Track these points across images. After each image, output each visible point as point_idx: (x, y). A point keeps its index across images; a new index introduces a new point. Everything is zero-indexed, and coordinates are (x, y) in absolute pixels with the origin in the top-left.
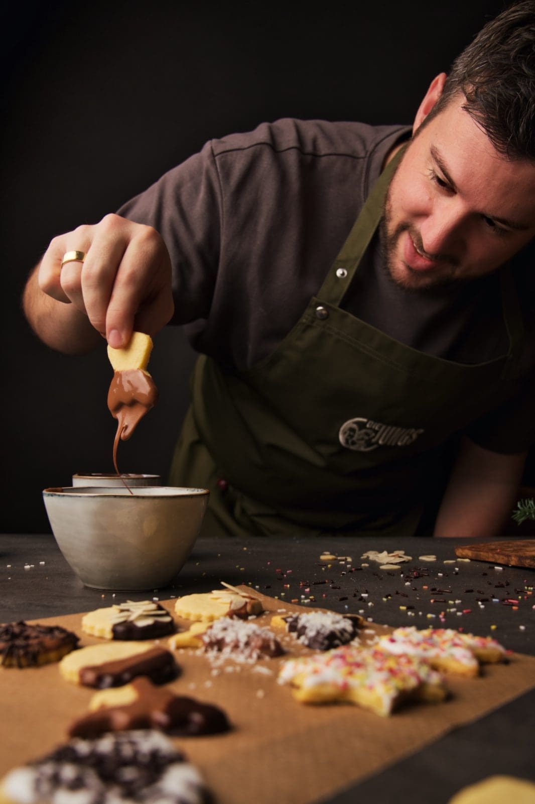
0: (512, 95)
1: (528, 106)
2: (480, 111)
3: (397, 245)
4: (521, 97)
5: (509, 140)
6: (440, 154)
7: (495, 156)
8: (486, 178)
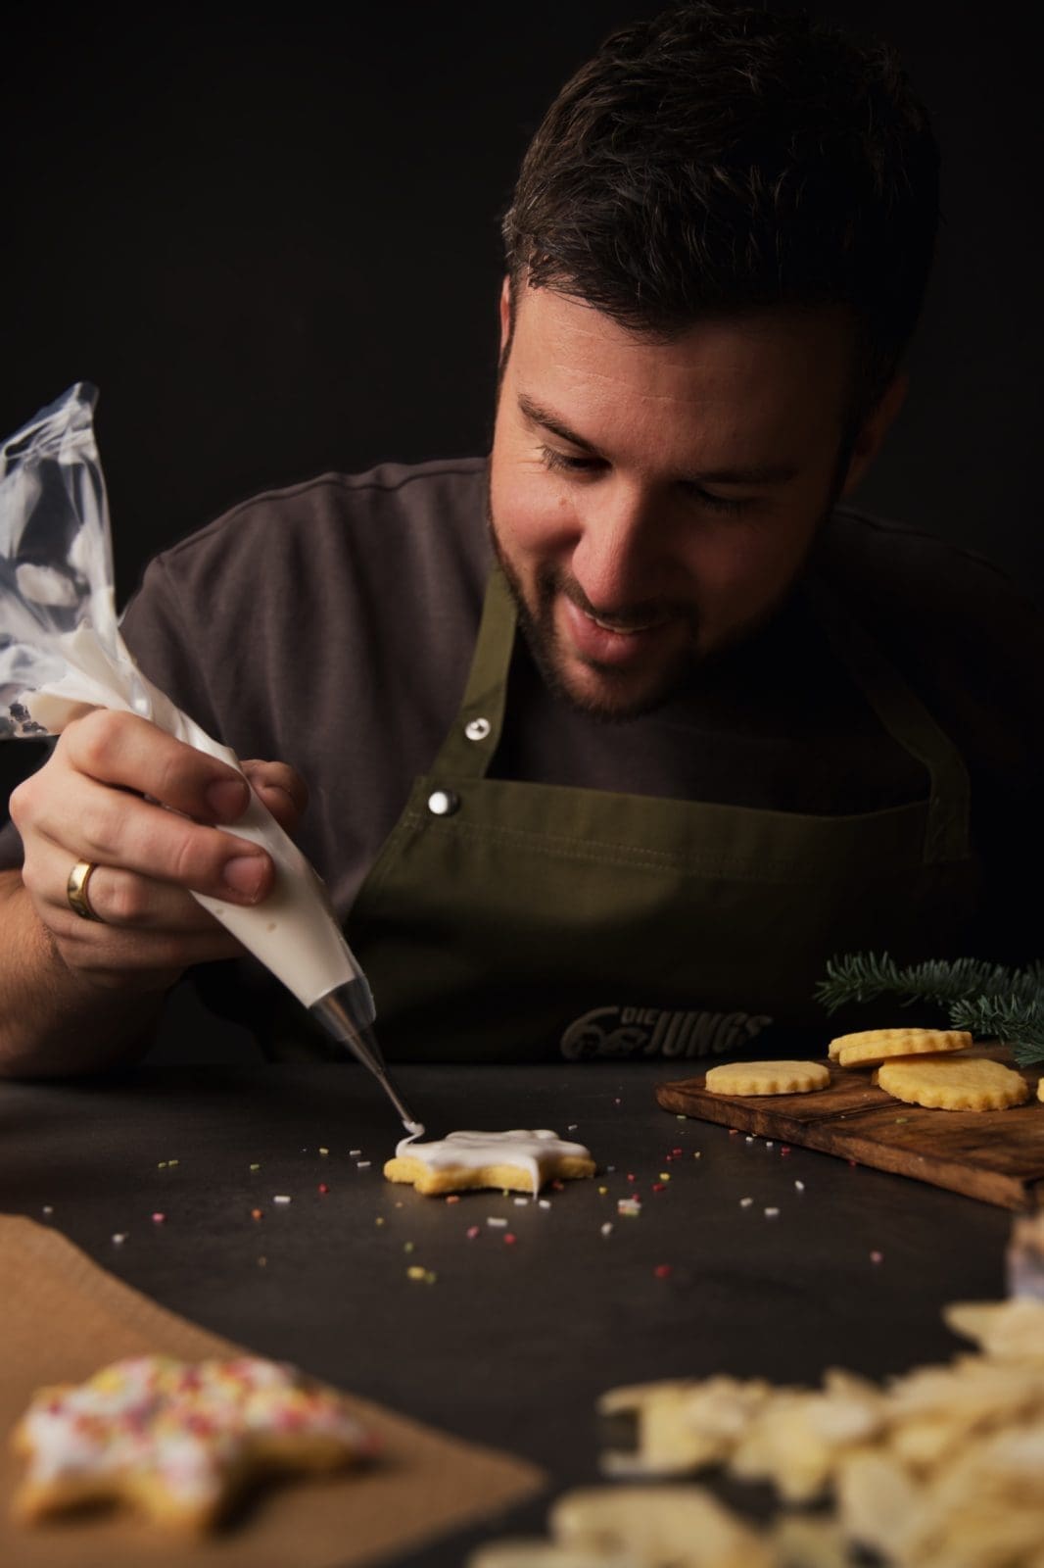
0: (604, 210)
1: (647, 215)
2: (560, 271)
3: (557, 630)
4: (624, 204)
5: (638, 294)
6: (536, 402)
7: (632, 341)
8: (643, 398)
